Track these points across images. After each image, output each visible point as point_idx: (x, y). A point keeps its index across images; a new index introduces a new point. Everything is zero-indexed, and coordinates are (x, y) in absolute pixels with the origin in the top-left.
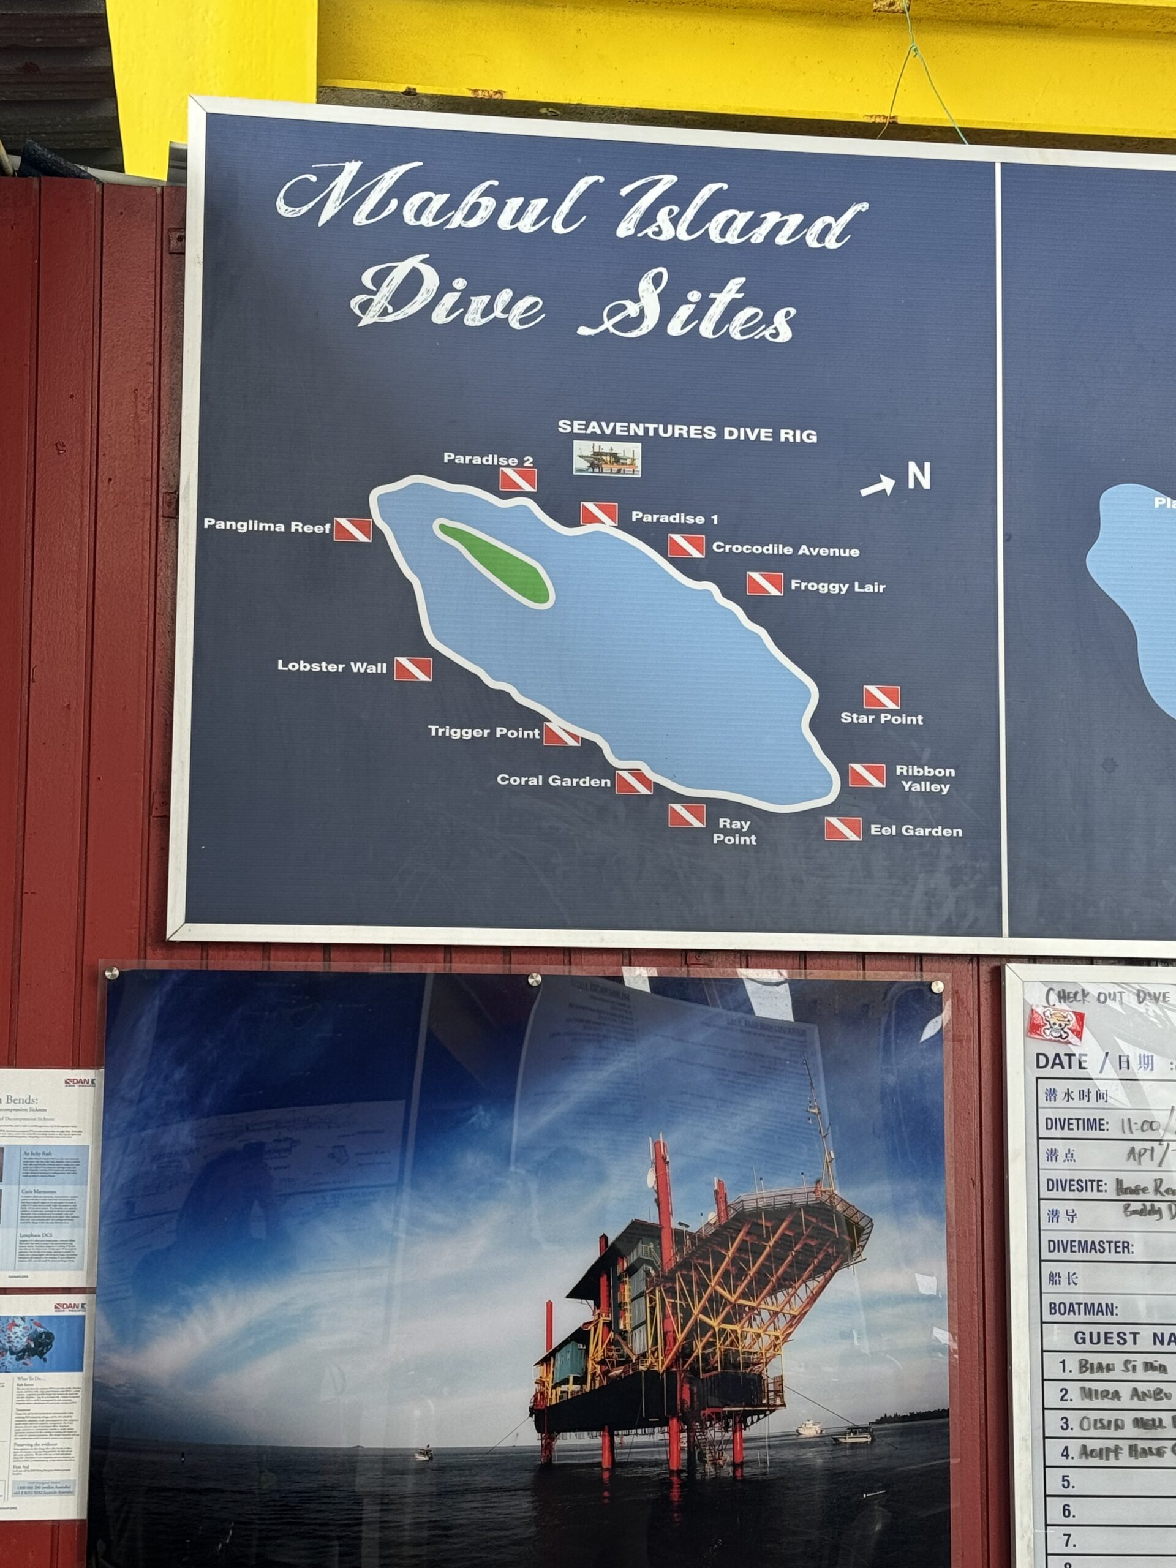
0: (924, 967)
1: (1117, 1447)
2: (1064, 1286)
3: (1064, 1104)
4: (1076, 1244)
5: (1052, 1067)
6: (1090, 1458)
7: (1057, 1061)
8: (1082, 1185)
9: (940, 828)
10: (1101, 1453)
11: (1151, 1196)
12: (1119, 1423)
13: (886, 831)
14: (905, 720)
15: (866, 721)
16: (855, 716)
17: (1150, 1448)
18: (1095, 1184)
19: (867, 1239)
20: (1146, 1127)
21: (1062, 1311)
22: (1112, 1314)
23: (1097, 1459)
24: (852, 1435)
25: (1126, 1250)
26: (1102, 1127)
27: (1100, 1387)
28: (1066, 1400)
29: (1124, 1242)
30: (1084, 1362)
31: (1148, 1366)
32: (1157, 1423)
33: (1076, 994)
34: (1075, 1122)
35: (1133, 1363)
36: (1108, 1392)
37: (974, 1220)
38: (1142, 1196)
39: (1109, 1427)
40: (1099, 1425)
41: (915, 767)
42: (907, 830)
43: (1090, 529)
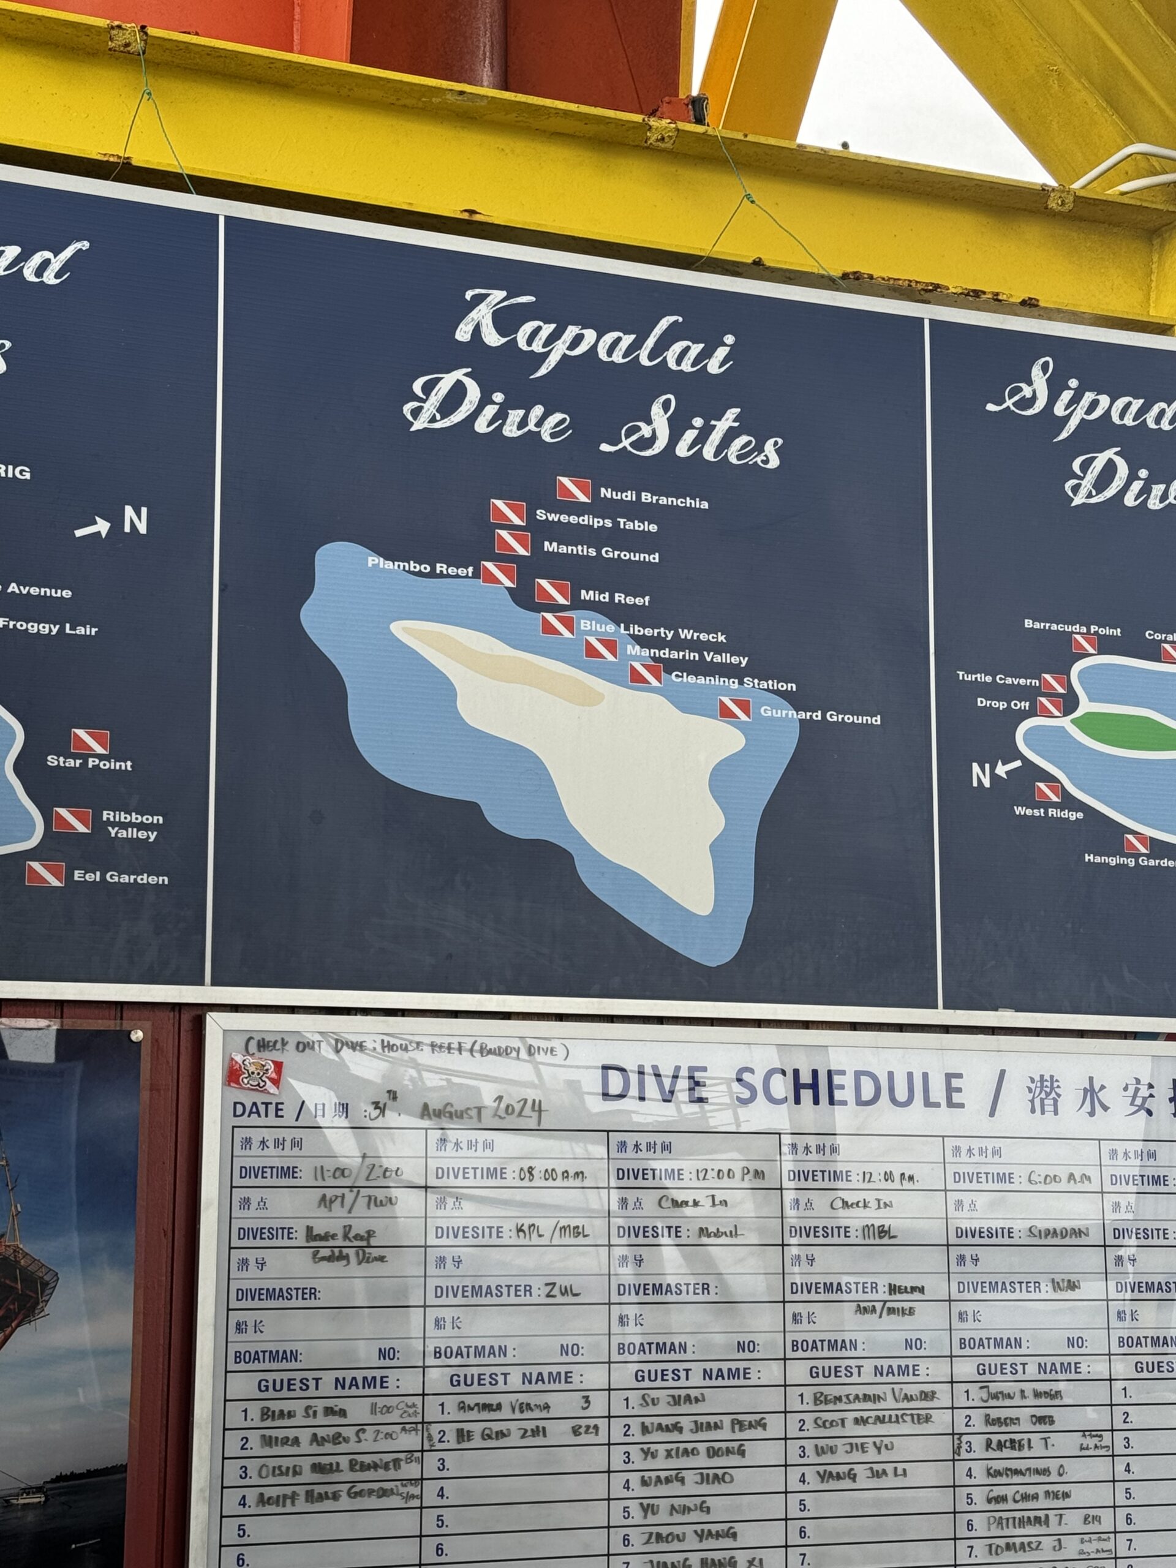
0: (124, 1015)
1: (294, 1493)
2: (250, 1335)
3: (260, 1152)
4: (264, 1292)
5: (249, 1116)
6: (267, 1506)
7: (254, 1110)
8: (273, 1233)
9: (146, 875)
10: (277, 1501)
11: (339, 1242)
12: (298, 1469)
13: (90, 877)
14: (114, 765)
15: (73, 765)
16: (62, 759)
17: (326, 1493)
18: (286, 1231)
19: (51, 1294)
20: (338, 1174)
21: (247, 1360)
22: (296, 1361)
23: (274, 1506)
24: (25, 1496)
25: (313, 1296)
26: (295, 1175)
27: (281, 1434)
28: (247, 1449)
29: (311, 1289)
30: (266, 1410)
31: (329, 1411)
32: (334, 1467)
33: (276, 1042)
34: (269, 1170)
35: (314, 1409)
36: (287, 1438)
37: (164, 1270)
38: (331, 1243)
39: (287, 1474)
40: (277, 1472)
41: (122, 813)
42: (111, 876)
43: (304, 584)
